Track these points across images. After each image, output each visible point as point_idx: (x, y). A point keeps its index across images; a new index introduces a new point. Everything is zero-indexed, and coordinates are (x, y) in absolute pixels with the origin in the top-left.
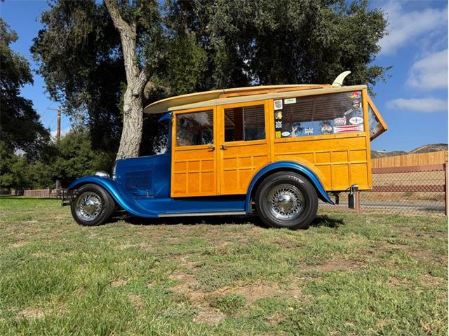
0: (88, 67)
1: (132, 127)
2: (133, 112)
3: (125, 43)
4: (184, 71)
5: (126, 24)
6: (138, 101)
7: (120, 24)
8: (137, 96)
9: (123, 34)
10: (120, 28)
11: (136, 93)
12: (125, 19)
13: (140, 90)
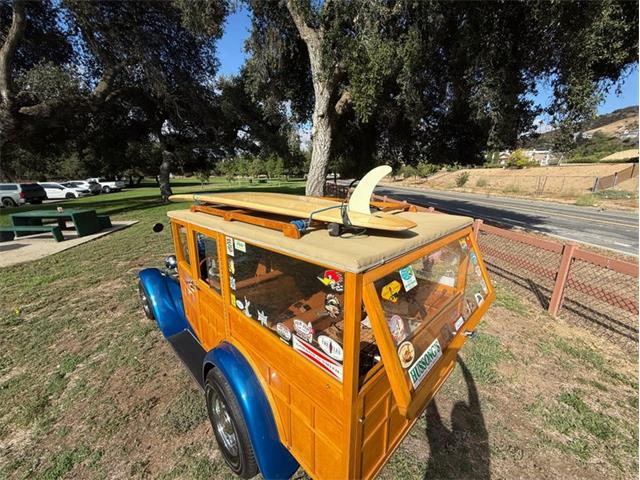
0: (291, 87)
1: (319, 150)
2: (319, 134)
3: (311, 56)
4: (360, 82)
5: (312, 31)
6: (325, 121)
7: (307, 34)
8: (322, 116)
9: (309, 45)
10: (305, 38)
11: (321, 113)
12: (310, 26)
13: (325, 109)
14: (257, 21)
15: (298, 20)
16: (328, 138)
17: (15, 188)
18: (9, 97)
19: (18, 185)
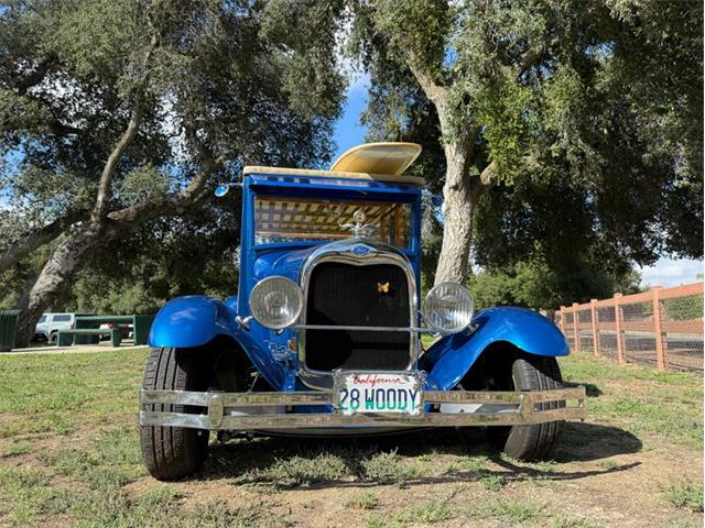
1: (451, 234)
2: (452, 211)
3: (441, 117)
5: (441, 89)
6: (461, 194)
7: (435, 94)
8: (456, 188)
9: (438, 106)
10: (432, 98)
11: (453, 184)
12: (438, 83)
13: (460, 177)
14: (376, 90)
15: (424, 80)
16: (465, 216)
17: (68, 318)
18: (104, 201)
19: (72, 315)
